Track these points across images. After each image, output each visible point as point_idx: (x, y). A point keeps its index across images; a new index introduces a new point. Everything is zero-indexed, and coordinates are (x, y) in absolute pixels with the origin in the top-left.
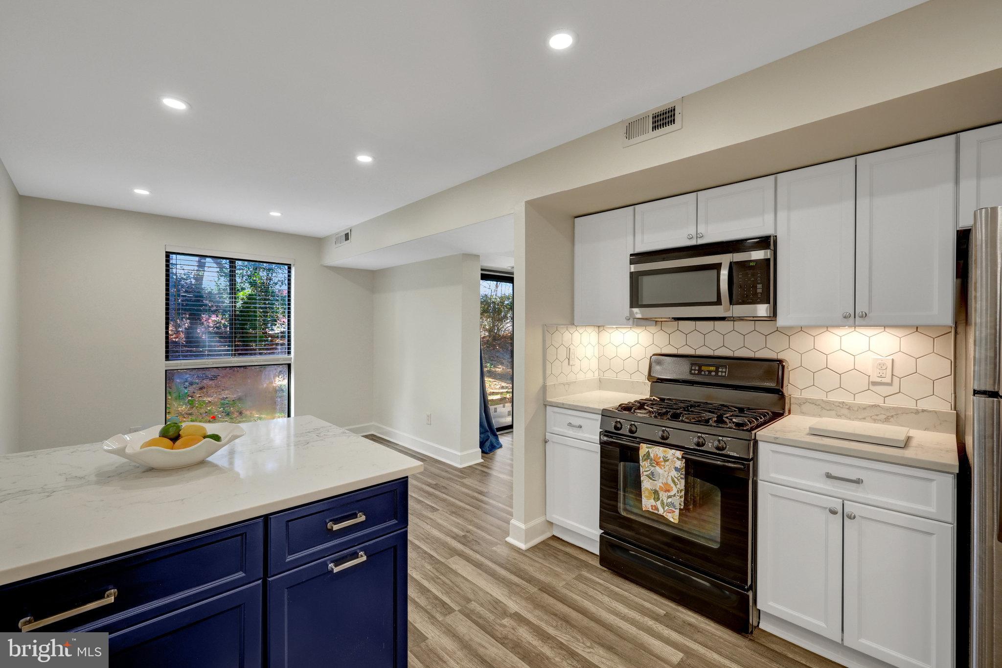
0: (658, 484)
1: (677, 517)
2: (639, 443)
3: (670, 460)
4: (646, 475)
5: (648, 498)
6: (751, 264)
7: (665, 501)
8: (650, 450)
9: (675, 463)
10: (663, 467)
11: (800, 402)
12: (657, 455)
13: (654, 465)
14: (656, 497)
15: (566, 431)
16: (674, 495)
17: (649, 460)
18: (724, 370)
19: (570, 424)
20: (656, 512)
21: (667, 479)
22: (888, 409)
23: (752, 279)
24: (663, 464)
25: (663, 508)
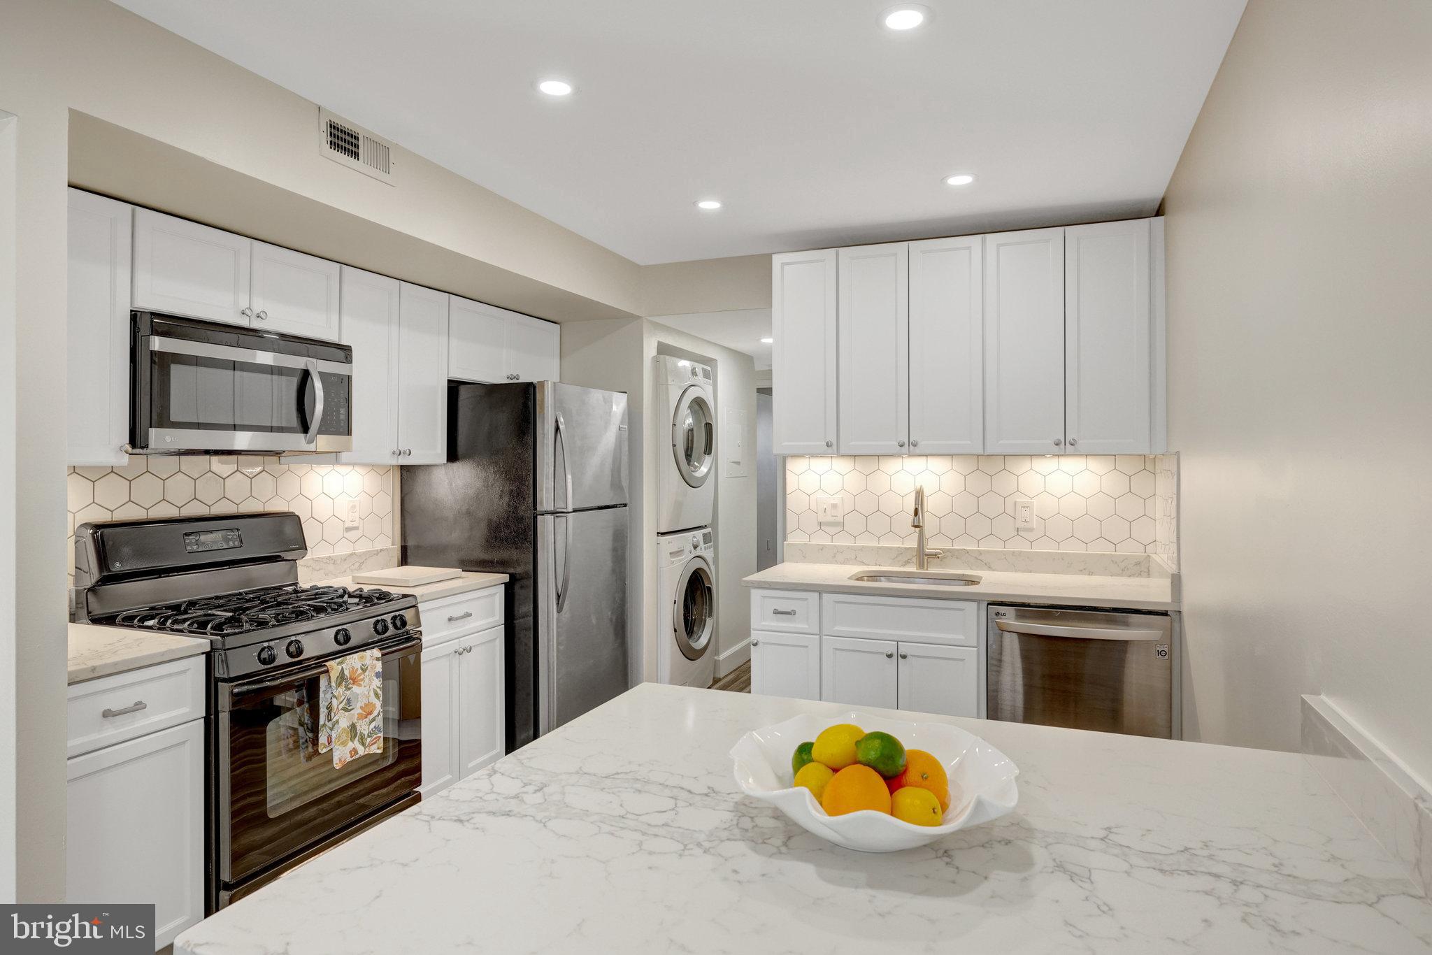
0: (357, 711)
1: (381, 744)
3: (369, 667)
4: (341, 710)
5: (344, 744)
6: (337, 379)
8: (345, 665)
9: (375, 668)
10: (362, 683)
12: (353, 668)
13: (350, 686)
14: (354, 735)
16: (379, 714)
17: (344, 683)
19: (107, 714)
20: (357, 756)
21: (368, 697)
23: (336, 400)
24: (361, 677)
25: (363, 744)
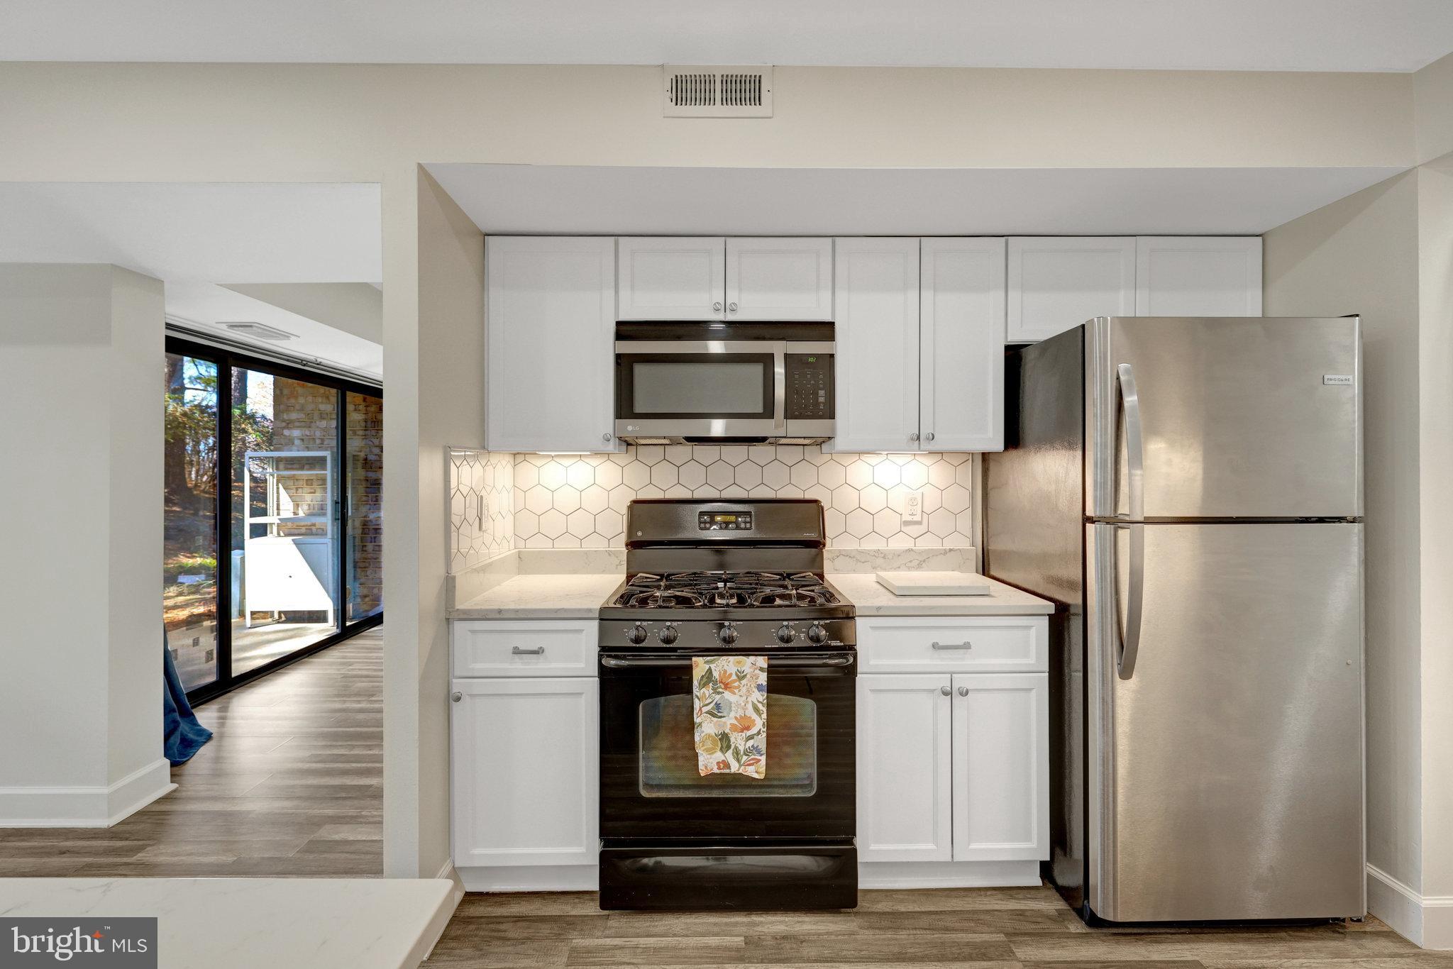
0: (729, 721)
1: (763, 769)
2: (689, 657)
3: (748, 676)
4: (706, 713)
5: (710, 751)
6: (811, 360)
7: (741, 748)
8: (713, 666)
9: (757, 678)
10: (736, 691)
11: (833, 555)
12: (725, 671)
13: (720, 690)
14: (725, 745)
15: (507, 666)
16: (759, 733)
17: (711, 684)
18: (748, 519)
19: (517, 651)
20: (727, 771)
21: (745, 709)
22: (921, 552)
23: (812, 382)
24: (736, 684)
25: (738, 761)
